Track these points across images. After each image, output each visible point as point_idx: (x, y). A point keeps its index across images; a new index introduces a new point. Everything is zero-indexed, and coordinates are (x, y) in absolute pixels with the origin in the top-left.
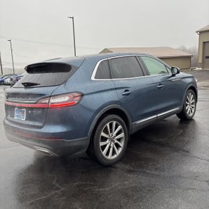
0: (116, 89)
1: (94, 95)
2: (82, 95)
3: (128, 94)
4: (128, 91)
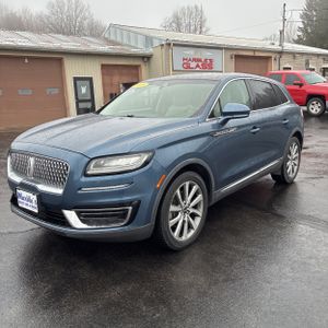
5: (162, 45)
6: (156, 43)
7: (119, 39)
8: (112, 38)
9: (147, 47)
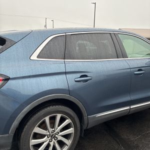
0: (66, 73)
1: (27, 80)
2: (7, 79)
3: (86, 81)
4: (86, 76)
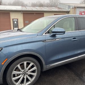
5: (73, 8)
6: (71, 7)
7: (61, 7)
8: (60, 7)
9: (68, 9)
